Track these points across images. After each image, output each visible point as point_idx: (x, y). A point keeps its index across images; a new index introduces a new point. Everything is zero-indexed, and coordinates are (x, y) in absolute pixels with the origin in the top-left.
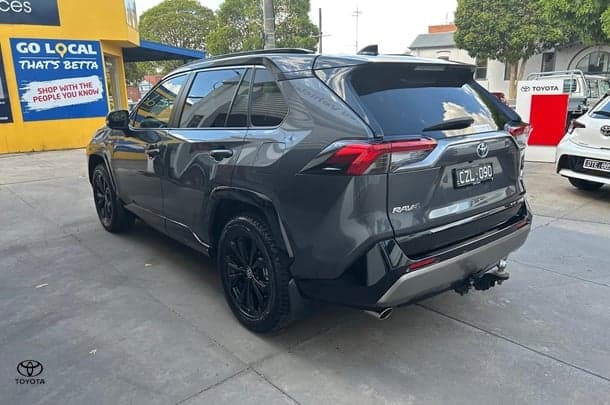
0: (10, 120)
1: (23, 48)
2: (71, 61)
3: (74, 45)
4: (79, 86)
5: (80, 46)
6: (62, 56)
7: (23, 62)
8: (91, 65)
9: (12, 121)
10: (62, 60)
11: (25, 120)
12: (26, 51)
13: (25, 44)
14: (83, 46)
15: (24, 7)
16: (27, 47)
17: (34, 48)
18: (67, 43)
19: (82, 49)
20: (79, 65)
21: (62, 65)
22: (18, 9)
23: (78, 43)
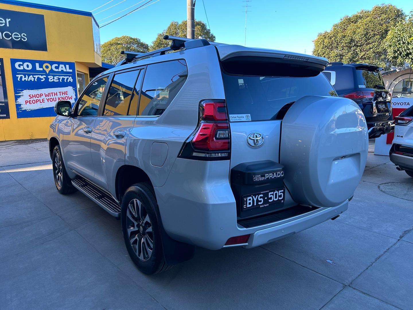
0: (8, 117)
1: (19, 66)
2: (54, 76)
3: (57, 65)
4: (58, 94)
5: (61, 66)
6: (48, 72)
7: (19, 76)
8: (67, 79)
9: (9, 118)
10: (47, 75)
11: (18, 117)
12: (22, 68)
13: (22, 63)
14: (63, 66)
15: (21, 37)
16: (23, 65)
17: (28, 66)
18: (52, 63)
19: (62, 68)
20: (59, 79)
21: (46, 79)
22: (18, 38)
23: (59, 63)
